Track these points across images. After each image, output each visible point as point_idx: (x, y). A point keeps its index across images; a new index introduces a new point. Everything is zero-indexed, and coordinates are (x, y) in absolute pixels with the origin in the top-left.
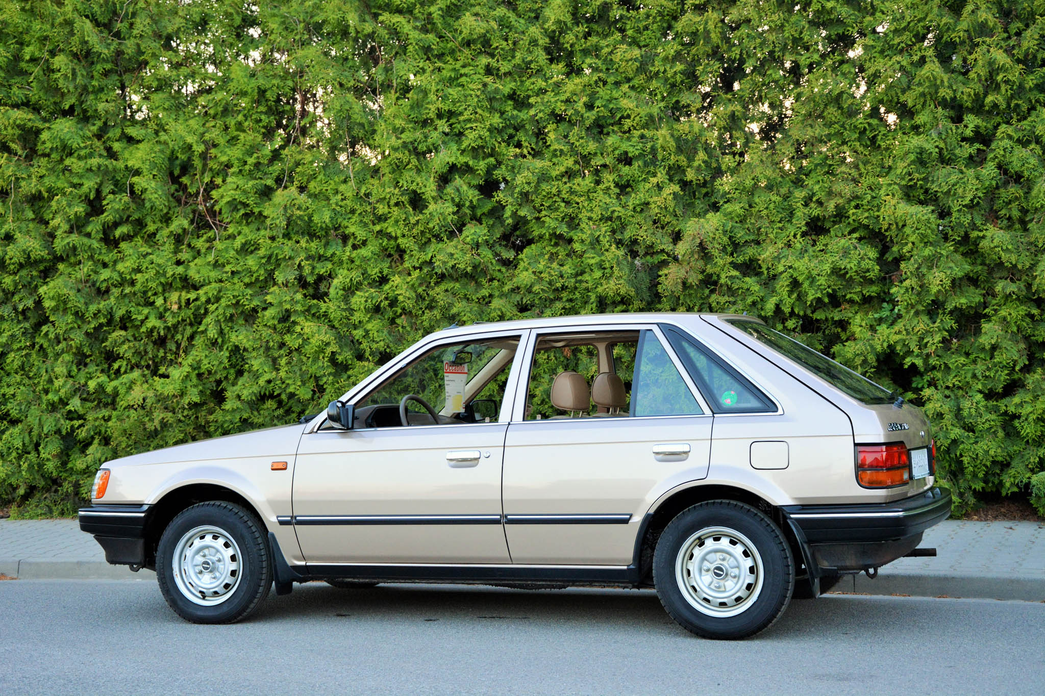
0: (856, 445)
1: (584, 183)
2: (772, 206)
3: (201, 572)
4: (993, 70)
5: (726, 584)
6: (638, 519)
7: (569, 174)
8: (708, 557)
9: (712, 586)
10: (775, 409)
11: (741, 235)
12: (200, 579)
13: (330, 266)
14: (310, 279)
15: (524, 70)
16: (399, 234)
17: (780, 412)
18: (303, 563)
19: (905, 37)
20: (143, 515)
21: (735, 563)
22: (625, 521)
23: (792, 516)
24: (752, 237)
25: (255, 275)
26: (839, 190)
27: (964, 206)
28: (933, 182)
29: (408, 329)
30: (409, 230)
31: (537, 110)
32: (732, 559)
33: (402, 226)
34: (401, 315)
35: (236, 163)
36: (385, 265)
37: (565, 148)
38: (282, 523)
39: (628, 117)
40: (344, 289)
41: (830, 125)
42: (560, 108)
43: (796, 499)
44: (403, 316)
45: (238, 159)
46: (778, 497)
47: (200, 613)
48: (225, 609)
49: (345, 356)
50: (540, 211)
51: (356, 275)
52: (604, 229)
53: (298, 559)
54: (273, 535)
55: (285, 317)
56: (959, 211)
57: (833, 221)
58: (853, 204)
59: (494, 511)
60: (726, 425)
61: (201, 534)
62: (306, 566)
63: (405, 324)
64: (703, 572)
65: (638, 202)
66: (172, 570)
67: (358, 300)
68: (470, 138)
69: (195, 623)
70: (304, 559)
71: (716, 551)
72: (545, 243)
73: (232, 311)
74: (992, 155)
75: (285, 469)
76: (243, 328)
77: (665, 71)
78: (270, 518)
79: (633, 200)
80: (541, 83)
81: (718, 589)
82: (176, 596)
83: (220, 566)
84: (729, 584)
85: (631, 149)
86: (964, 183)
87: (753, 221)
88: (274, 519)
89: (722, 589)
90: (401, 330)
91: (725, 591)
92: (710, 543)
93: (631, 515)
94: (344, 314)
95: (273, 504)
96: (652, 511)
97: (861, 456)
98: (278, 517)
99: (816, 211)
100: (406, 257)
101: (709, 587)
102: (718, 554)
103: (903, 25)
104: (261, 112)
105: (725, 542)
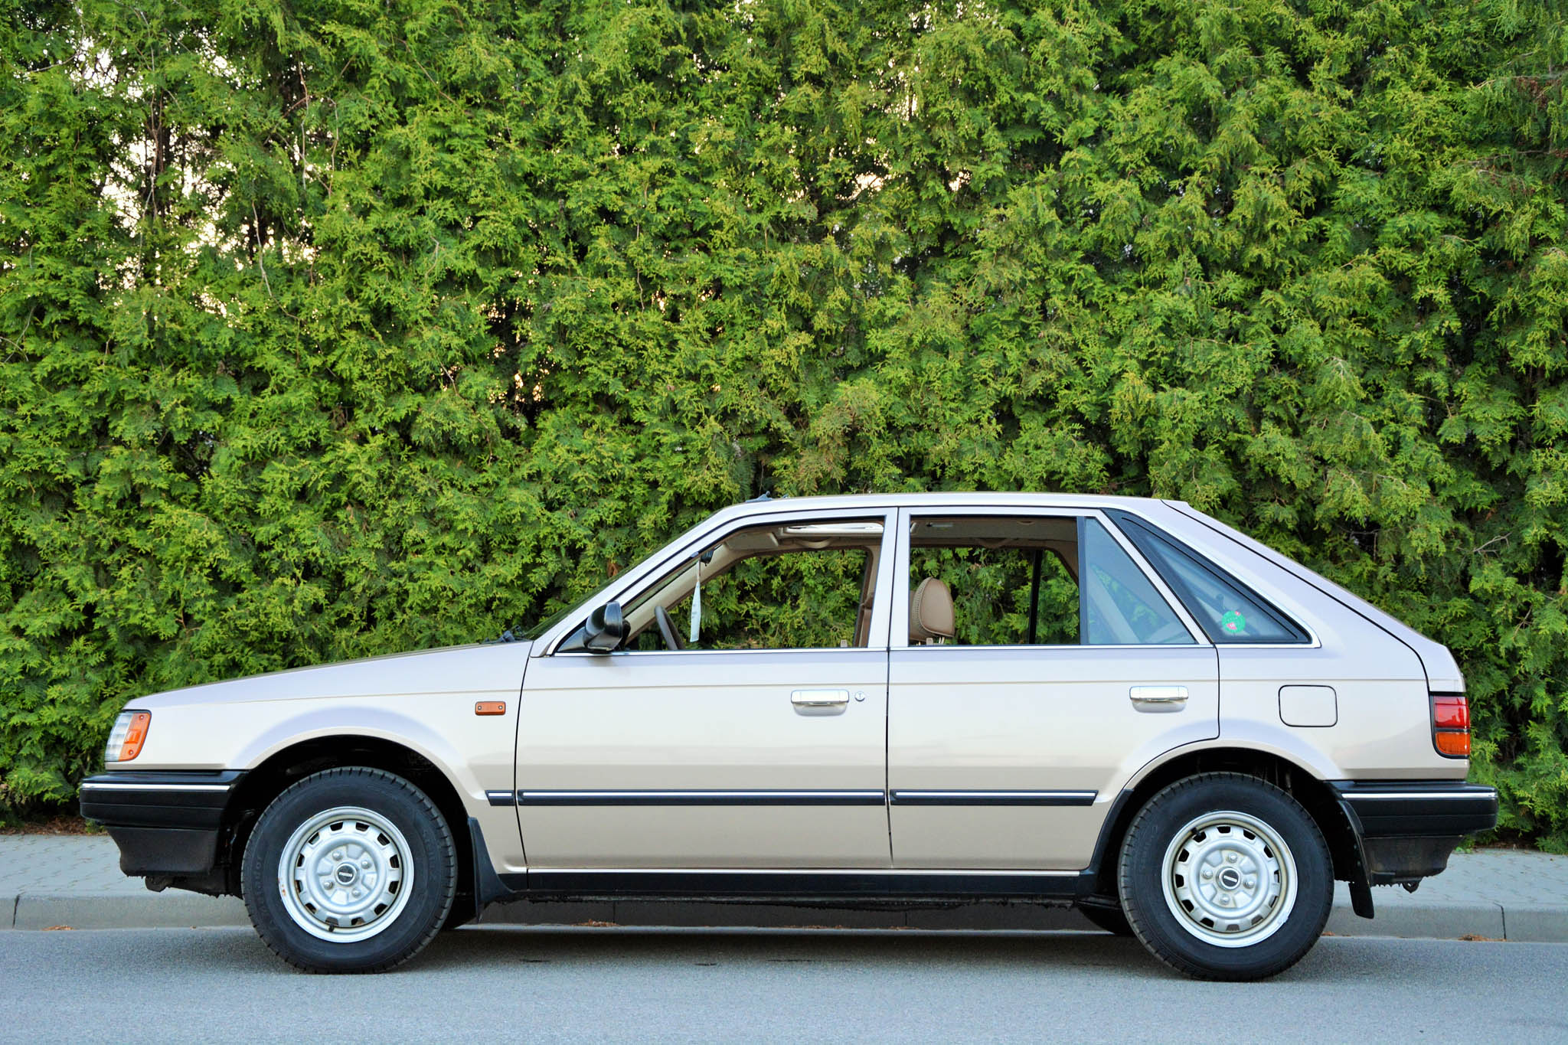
0: (1431, 694)
1: (651, 320)
2: (948, 376)
3: (331, 886)
4: (1263, 211)
5: (1237, 897)
6: (1107, 798)
7: (628, 305)
8: (1210, 857)
9: (1215, 901)
10: (1308, 639)
11: (903, 418)
12: (328, 899)
13: (218, 419)
14: (181, 438)
15: (550, 139)
16: (356, 372)
17: (1315, 643)
18: (522, 870)
19: (1136, 155)
20: (227, 788)
21: (1253, 866)
22: (1088, 802)
23: (1345, 796)
24: (914, 421)
25: (70, 425)
26: (1047, 360)
27: (1227, 396)
28: (1183, 360)
29: (357, 528)
30: (372, 370)
31: (580, 202)
32: (1246, 859)
33: (361, 362)
34: (346, 504)
35: (47, 234)
36: (321, 424)
37: (622, 264)
38: (494, 802)
39: (719, 226)
40: (246, 458)
41: (1030, 266)
42: (615, 203)
43: (1347, 770)
44: (349, 508)
45: (50, 227)
46: (1325, 767)
47: (329, 955)
48: (378, 948)
49: (237, 567)
50: (580, 355)
51: (273, 436)
52: (690, 392)
53: (514, 862)
54: (476, 822)
55: (133, 497)
56: (1219, 402)
57: (1025, 406)
58: (1064, 381)
59: (874, 785)
60: (1239, 661)
61: (335, 821)
62: (527, 876)
63: (352, 520)
64: (1202, 880)
65: (740, 356)
66: (277, 883)
67: (277, 475)
68: (485, 234)
69: (316, 973)
70: (526, 861)
71: (1222, 848)
72: (578, 407)
73: (25, 483)
74: (1252, 330)
75: (502, 713)
76: (37, 514)
77: (770, 165)
78: (473, 796)
79: (732, 352)
80: (578, 162)
81: (1223, 904)
82: (283, 927)
83: (370, 876)
84: (1241, 897)
85: (728, 275)
86: (1229, 364)
87: (919, 396)
88: (481, 796)
89: (1231, 905)
90: (345, 530)
91: (1235, 909)
92: (1213, 836)
93: (1097, 793)
94: (241, 498)
95: (478, 771)
96: (1131, 787)
97: (1439, 710)
98: (487, 792)
99: (1011, 389)
100: (359, 413)
101: (1211, 902)
102: (1225, 853)
103: (1135, 139)
104: (89, 156)
105: (1236, 836)
